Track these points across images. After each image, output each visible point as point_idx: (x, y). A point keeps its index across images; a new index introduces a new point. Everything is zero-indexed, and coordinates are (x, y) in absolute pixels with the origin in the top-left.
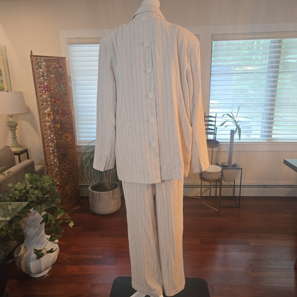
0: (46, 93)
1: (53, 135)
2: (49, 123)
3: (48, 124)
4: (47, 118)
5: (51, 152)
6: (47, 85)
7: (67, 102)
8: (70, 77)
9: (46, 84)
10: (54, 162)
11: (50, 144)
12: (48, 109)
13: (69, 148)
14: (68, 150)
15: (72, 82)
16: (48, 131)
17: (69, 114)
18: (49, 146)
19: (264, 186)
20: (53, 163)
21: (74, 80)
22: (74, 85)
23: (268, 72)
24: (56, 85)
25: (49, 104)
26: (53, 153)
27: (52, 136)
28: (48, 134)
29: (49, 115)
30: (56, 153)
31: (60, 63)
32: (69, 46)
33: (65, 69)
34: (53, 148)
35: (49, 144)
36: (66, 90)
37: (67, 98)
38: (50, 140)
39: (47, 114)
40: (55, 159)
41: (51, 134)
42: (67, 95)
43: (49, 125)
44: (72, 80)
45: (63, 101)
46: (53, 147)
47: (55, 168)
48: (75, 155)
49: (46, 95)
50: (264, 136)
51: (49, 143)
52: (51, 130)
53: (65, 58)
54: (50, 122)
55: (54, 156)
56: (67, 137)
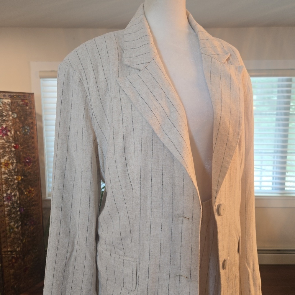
0: (5, 137)
1: (11, 191)
2: (6, 176)
3: (3, 176)
4: (3, 170)
5: (6, 213)
6: (6, 127)
7: (34, 147)
8: (41, 117)
9: (4, 126)
10: (10, 226)
11: (6, 203)
12: (6, 158)
13: (33, 205)
14: (32, 208)
15: (44, 122)
16: (4, 186)
17: (35, 162)
18: (4, 206)
19: (279, 251)
20: (8, 228)
21: (46, 120)
22: (46, 125)
23: (277, 114)
24: (19, 126)
25: (7, 151)
26: (9, 215)
27: (9, 192)
28: (4, 189)
29: (7, 165)
30: (14, 213)
31: (26, 100)
32: (41, 79)
33: (33, 107)
34: (9, 208)
35: (4, 204)
36: (33, 133)
37: (33, 142)
38: (6, 198)
39: (4, 164)
40: (11, 222)
41: (8, 190)
42: (33, 138)
43: (6, 177)
44: (44, 119)
45: (28, 146)
46: (9, 206)
47: (10, 235)
48: (41, 214)
49: (4, 139)
50: (276, 189)
51: (5, 201)
52: (7, 185)
53: (33, 94)
54: (7, 174)
55: (11, 218)
56: (30, 192)
